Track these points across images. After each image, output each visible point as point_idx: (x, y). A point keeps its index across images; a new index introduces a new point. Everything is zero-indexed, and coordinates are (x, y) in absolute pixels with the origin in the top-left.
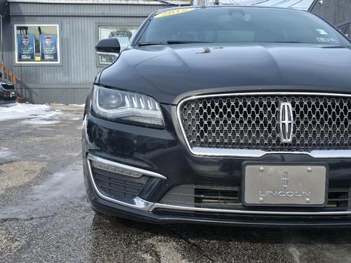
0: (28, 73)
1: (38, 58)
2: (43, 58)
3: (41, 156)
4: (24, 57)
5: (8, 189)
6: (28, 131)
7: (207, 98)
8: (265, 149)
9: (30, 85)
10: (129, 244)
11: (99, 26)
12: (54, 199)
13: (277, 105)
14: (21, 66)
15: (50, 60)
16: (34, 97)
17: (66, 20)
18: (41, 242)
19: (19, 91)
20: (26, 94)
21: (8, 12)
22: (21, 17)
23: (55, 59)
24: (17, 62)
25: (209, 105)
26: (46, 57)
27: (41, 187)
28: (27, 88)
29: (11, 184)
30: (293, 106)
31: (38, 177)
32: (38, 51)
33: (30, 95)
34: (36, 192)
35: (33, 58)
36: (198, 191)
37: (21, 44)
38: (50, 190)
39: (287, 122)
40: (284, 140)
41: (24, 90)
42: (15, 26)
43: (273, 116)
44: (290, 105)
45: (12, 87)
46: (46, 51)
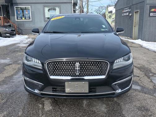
0: (20, 24)
1: (24, 19)
2: (25, 19)
3: (19, 62)
4: (19, 18)
5: (6, 77)
6: (18, 49)
7: (55, 61)
8: (72, 76)
9: (21, 28)
10: (36, 101)
11: (44, 6)
12: (19, 82)
13: (75, 63)
14: (18, 21)
15: (28, 19)
16: (23, 32)
17: (32, 5)
18: (10, 100)
19: (18, 30)
20: (20, 31)
21: (12, 2)
22: (17, 4)
23: (30, 19)
24: (16, 20)
25: (55, 63)
26: (27, 18)
27: (16, 76)
28: (20, 29)
29: (7, 75)
30: (80, 64)
31: (16, 72)
32: (23, 16)
33: (22, 32)
34: (14, 78)
35: (22, 19)
36: (53, 88)
37: (17, 13)
38: (19, 78)
39: (77, 69)
40: (77, 74)
41: (19, 30)
42: (15, 7)
43: (74, 67)
44: (79, 63)
45: (14, 30)
46: (26, 16)
